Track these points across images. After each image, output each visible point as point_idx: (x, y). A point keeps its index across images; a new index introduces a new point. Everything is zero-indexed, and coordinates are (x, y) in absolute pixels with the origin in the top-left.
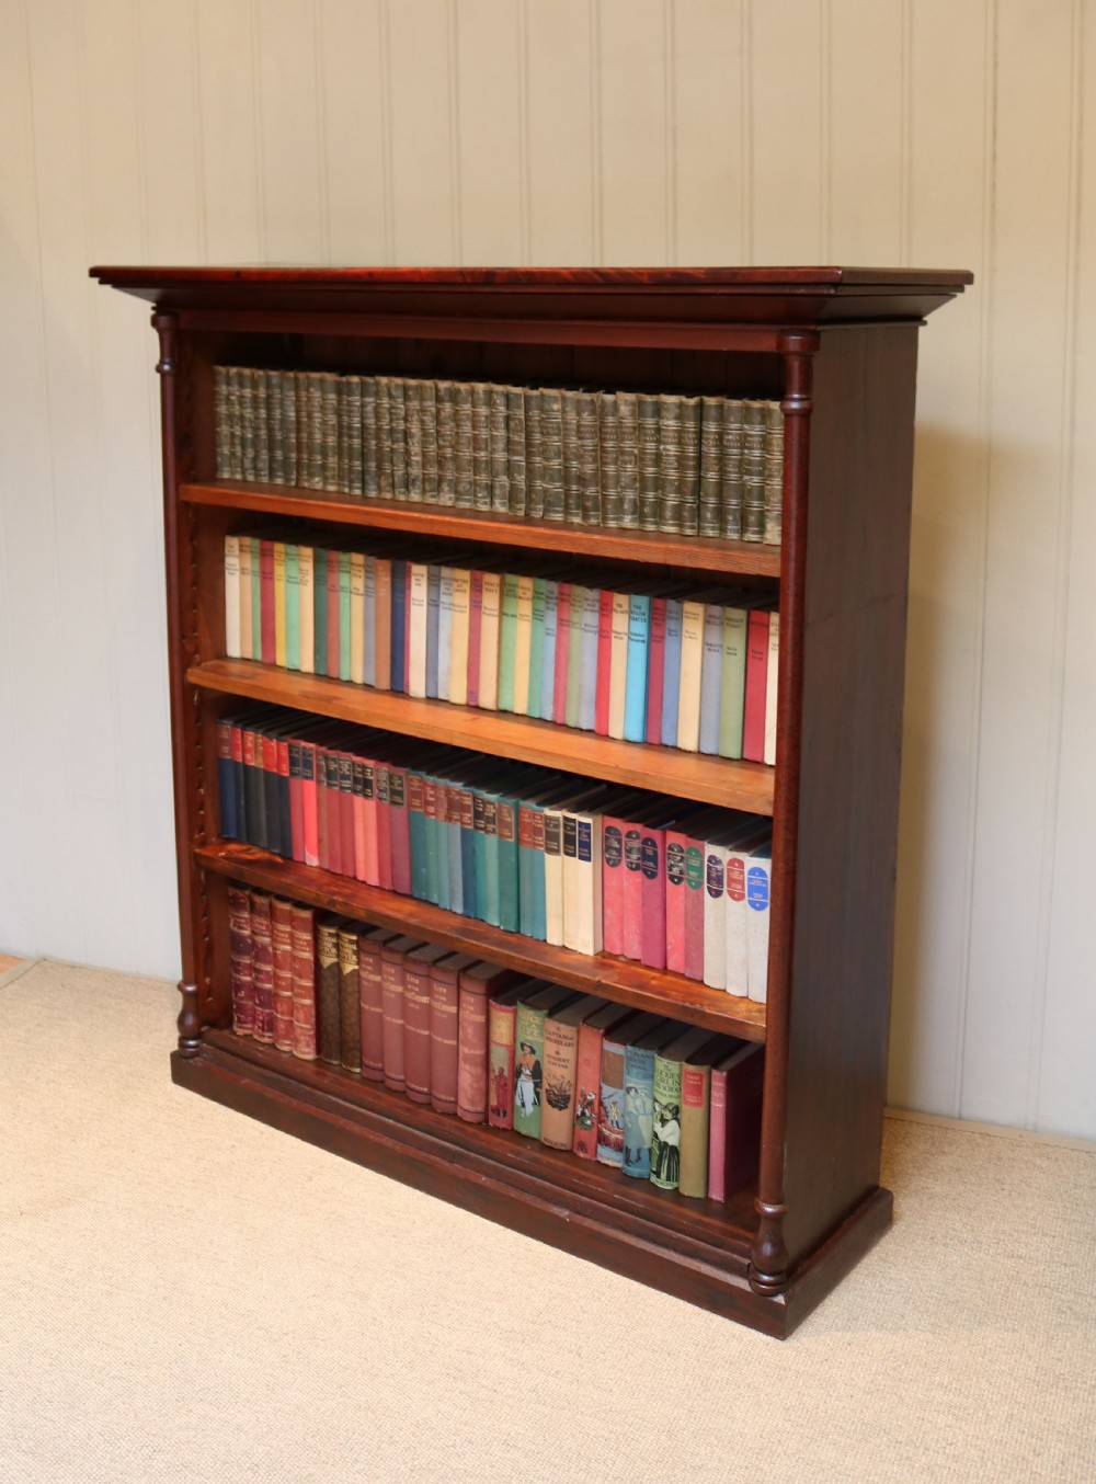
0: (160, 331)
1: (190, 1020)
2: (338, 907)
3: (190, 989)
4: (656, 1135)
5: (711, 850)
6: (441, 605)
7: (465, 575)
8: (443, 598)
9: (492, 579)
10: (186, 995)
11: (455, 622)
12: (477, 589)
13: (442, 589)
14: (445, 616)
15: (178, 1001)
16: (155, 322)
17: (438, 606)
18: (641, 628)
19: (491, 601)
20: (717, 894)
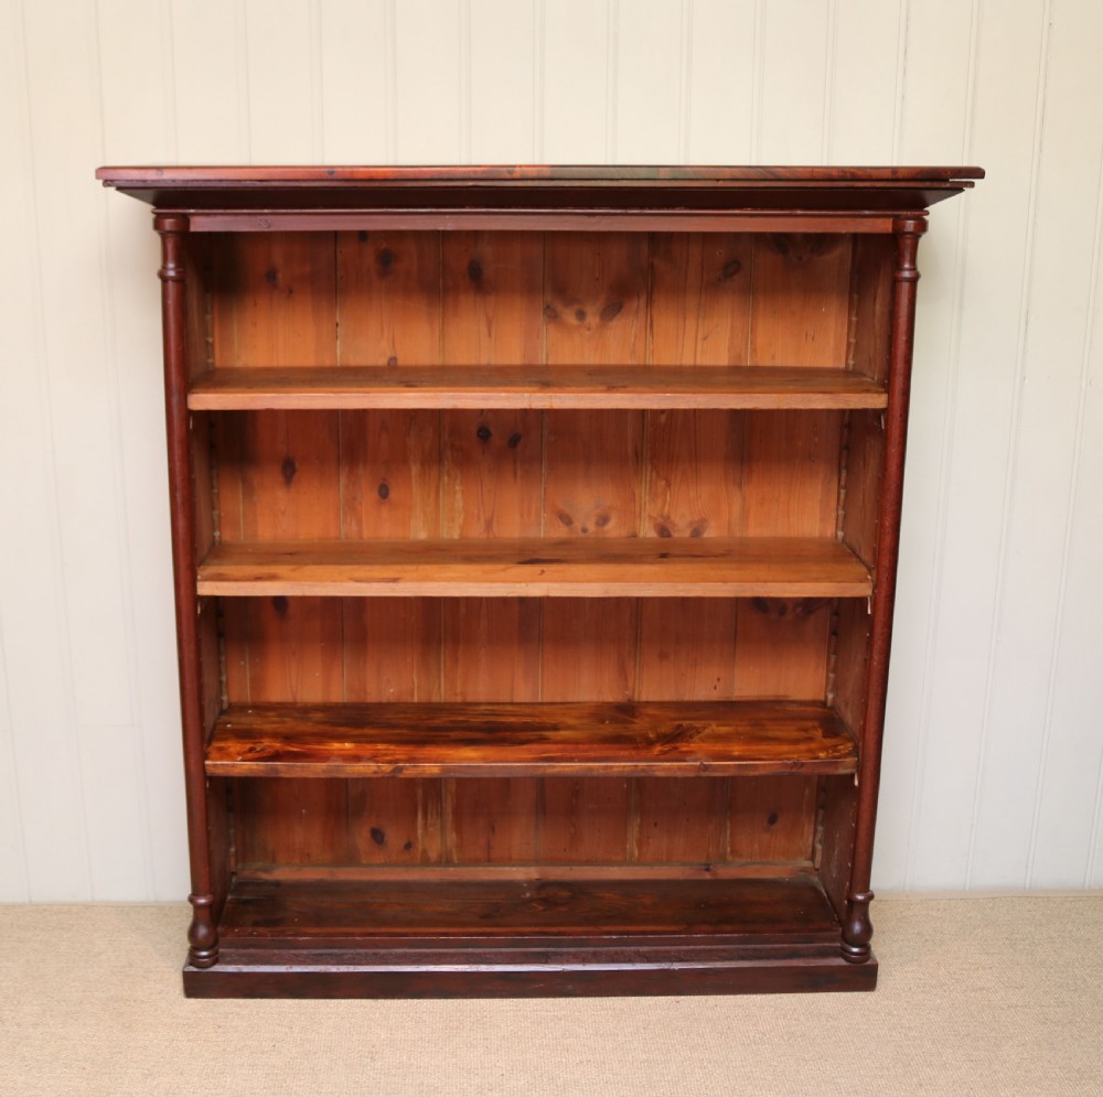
0: (164, 236)
1: (202, 931)
2: (405, 772)
3: (202, 901)
10: (197, 908)
15: (186, 917)
16: (157, 225)
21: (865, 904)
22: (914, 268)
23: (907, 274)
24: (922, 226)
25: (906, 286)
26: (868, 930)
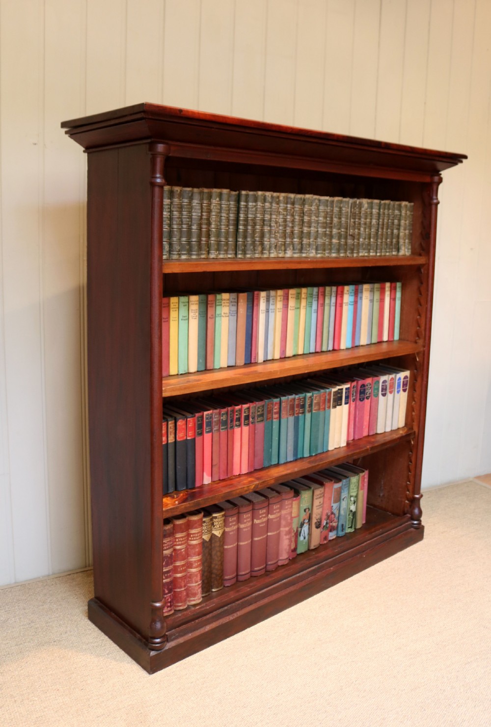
1: (158, 626)
4: (351, 511)
5: (383, 378)
6: (270, 311)
7: (280, 292)
8: (271, 307)
9: (292, 292)
10: (155, 610)
11: (277, 317)
12: (286, 298)
13: (271, 302)
14: (271, 315)
17: (268, 312)
18: (352, 299)
19: (292, 303)
20: (384, 395)
21: (419, 499)
22: (437, 199)
23: (435, 201)
24: (441, 180)
25: (434, 207)
26: (420, 512)
